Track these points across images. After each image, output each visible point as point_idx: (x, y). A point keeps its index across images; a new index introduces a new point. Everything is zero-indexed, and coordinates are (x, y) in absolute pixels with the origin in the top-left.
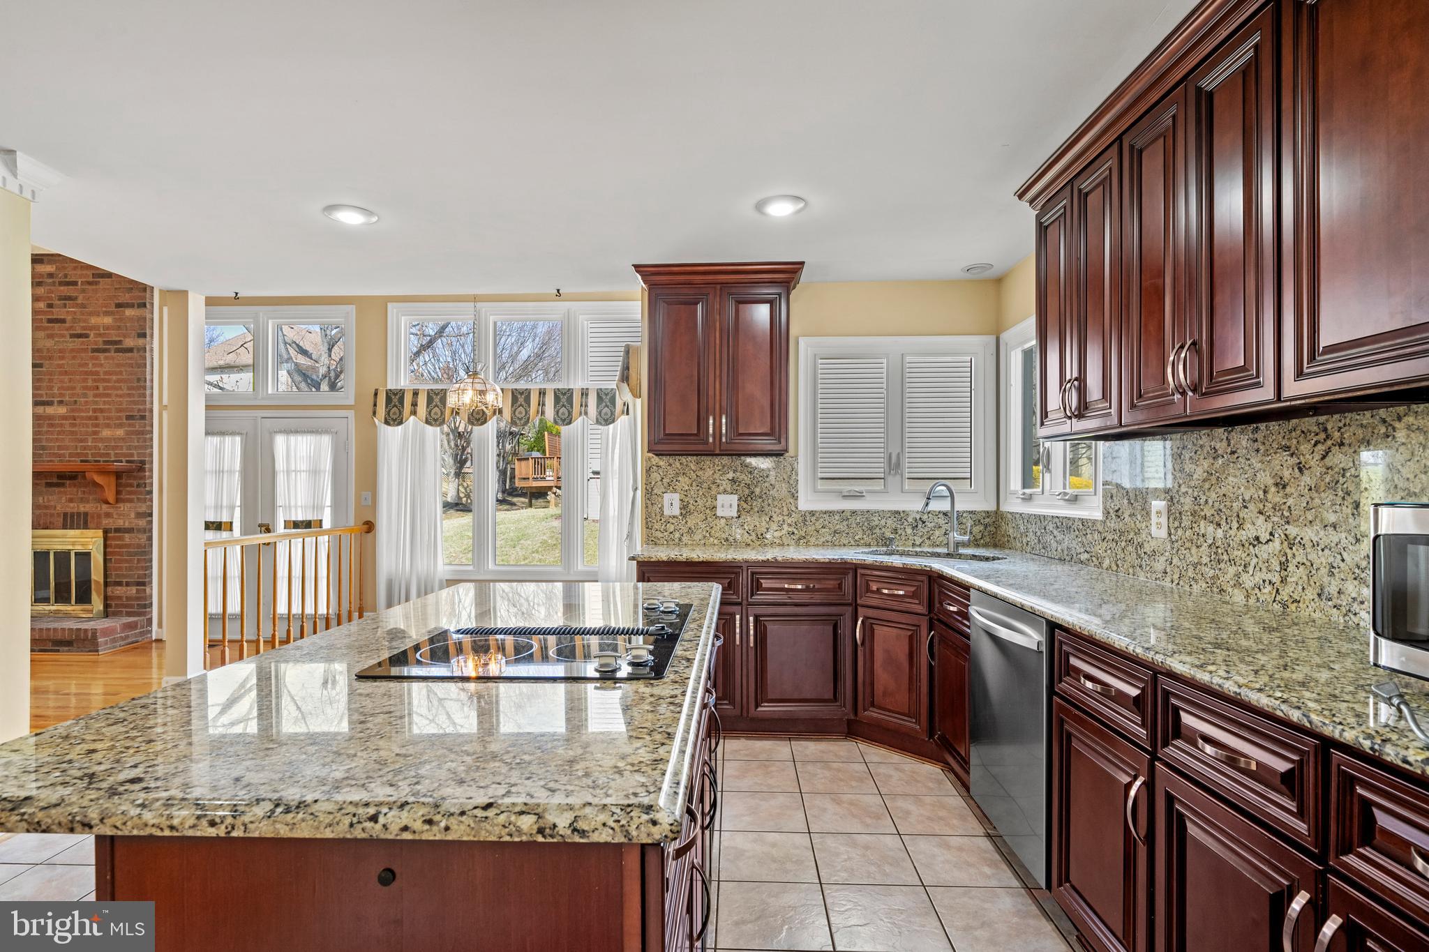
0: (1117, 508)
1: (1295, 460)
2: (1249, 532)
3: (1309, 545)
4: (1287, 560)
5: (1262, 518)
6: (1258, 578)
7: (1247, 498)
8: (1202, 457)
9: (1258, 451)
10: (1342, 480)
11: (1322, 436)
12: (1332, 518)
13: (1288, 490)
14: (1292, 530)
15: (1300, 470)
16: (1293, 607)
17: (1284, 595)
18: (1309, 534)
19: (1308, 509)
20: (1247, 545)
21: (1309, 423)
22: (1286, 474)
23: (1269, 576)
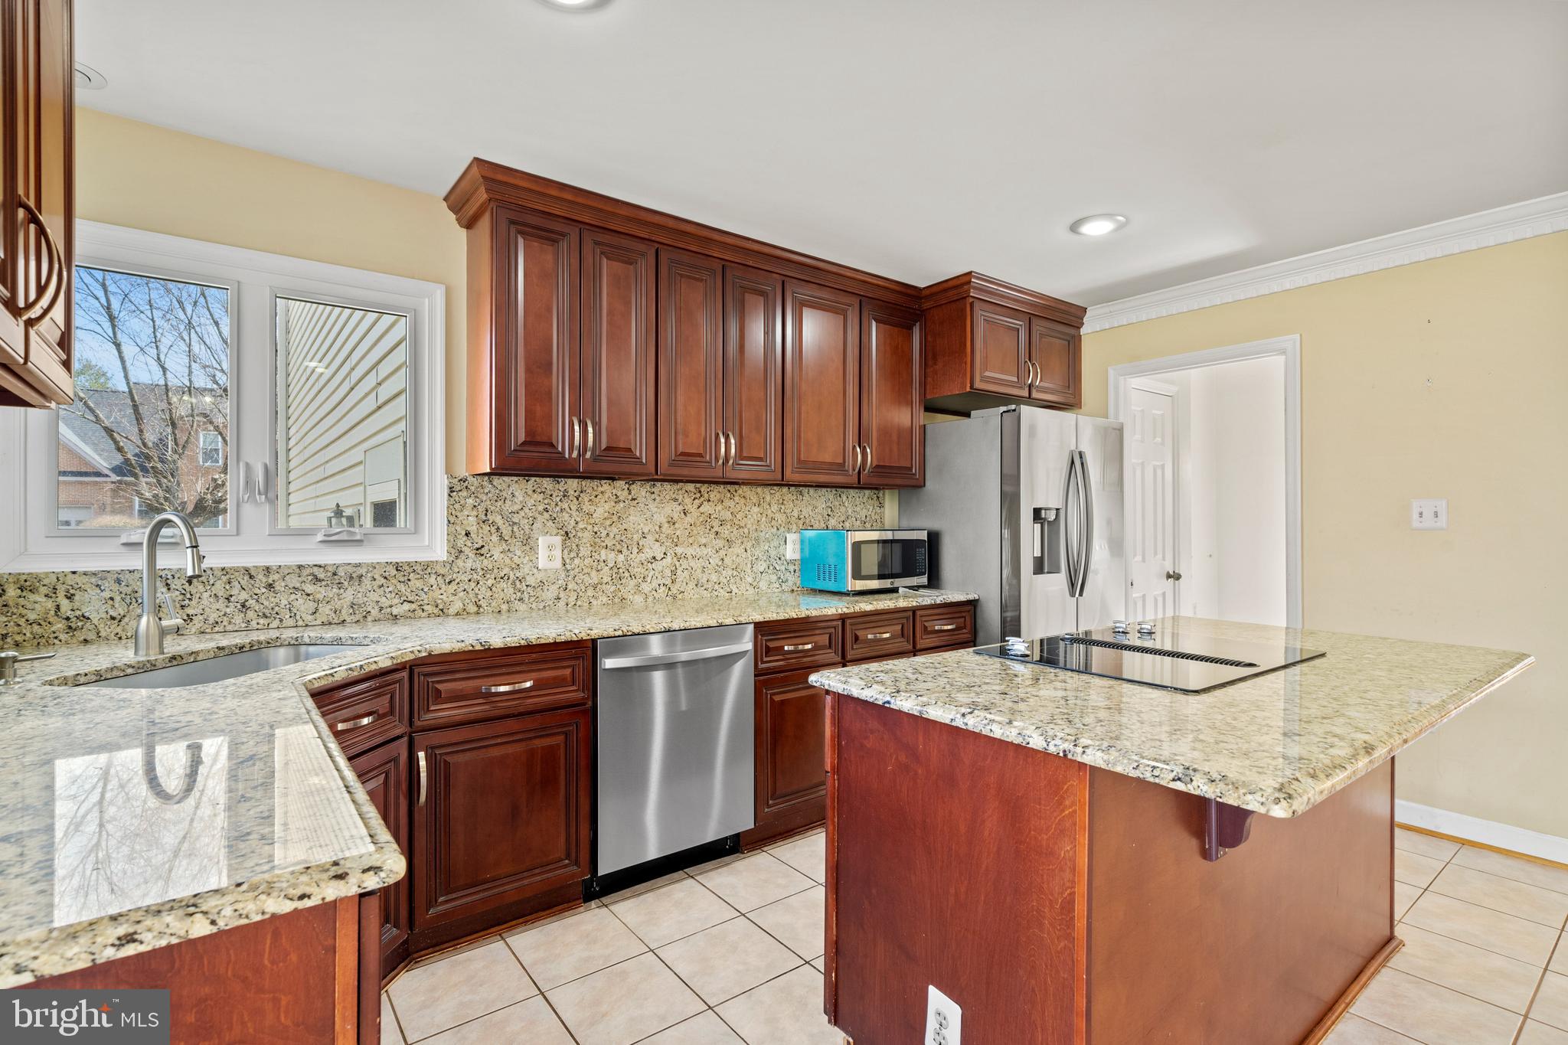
0: (477, 546)
1: (681, 508)
2: (648, 554)
3: (690, 557)
4: (676, 569)
5: (659, 544)
6: (655, 584)
7: (646, 531)
8: (603, 501)
9: (654, 500)
10: (709, 520)
11: (698, 495)
12: (704, 541)
13: (677, 525)
14: (679, 550)
15: (685, 513)
16: (680, 596)
17: (674, 591)
18: (690, 551)
19: (689, 536)
20: (646, 563)
21: (691, 487)
22: (676, 517)
23: (664, 581)
